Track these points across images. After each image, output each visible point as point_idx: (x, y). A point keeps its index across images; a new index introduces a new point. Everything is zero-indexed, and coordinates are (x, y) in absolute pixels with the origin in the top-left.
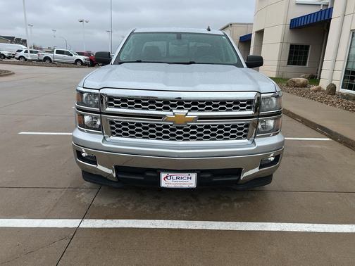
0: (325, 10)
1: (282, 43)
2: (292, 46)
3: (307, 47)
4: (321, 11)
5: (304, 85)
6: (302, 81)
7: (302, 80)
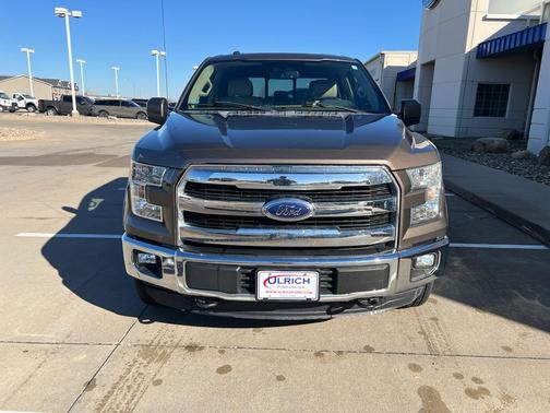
0: (535, 28)
1: (465, 81)
2: (481, 87)
3: (506, 88)
4: (528, 29)
5: (501, 150)
6: (497, 143)
7: (498, 141)
